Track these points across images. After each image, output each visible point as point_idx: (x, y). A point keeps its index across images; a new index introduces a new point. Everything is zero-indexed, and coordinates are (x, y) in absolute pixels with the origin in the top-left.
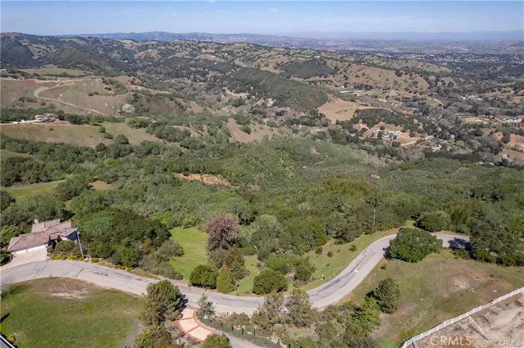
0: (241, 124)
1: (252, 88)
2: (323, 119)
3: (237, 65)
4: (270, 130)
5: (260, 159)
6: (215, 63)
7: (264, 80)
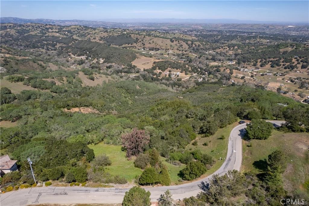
0: (87, 75)
1: (88, 53)
2: (136, 69)
3: (75, 39)
4: (106, 77)
5: (111, 94)
6: (60, 38)
7: (95, 47)
